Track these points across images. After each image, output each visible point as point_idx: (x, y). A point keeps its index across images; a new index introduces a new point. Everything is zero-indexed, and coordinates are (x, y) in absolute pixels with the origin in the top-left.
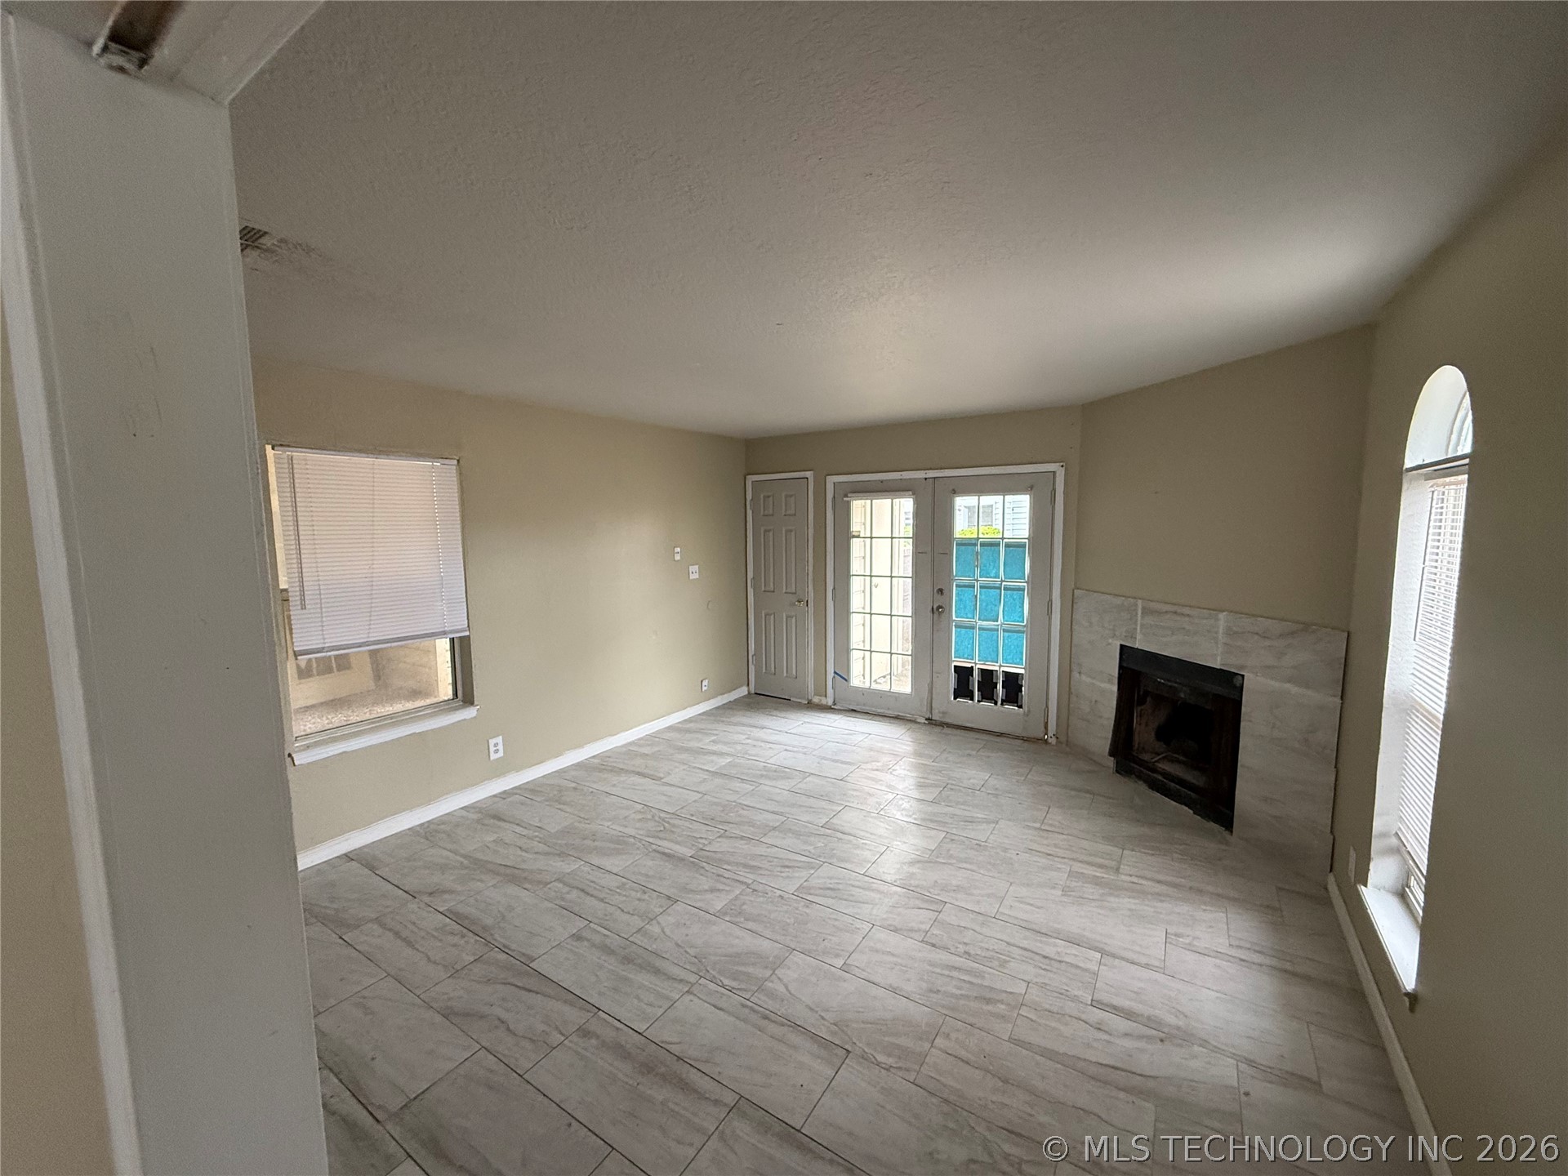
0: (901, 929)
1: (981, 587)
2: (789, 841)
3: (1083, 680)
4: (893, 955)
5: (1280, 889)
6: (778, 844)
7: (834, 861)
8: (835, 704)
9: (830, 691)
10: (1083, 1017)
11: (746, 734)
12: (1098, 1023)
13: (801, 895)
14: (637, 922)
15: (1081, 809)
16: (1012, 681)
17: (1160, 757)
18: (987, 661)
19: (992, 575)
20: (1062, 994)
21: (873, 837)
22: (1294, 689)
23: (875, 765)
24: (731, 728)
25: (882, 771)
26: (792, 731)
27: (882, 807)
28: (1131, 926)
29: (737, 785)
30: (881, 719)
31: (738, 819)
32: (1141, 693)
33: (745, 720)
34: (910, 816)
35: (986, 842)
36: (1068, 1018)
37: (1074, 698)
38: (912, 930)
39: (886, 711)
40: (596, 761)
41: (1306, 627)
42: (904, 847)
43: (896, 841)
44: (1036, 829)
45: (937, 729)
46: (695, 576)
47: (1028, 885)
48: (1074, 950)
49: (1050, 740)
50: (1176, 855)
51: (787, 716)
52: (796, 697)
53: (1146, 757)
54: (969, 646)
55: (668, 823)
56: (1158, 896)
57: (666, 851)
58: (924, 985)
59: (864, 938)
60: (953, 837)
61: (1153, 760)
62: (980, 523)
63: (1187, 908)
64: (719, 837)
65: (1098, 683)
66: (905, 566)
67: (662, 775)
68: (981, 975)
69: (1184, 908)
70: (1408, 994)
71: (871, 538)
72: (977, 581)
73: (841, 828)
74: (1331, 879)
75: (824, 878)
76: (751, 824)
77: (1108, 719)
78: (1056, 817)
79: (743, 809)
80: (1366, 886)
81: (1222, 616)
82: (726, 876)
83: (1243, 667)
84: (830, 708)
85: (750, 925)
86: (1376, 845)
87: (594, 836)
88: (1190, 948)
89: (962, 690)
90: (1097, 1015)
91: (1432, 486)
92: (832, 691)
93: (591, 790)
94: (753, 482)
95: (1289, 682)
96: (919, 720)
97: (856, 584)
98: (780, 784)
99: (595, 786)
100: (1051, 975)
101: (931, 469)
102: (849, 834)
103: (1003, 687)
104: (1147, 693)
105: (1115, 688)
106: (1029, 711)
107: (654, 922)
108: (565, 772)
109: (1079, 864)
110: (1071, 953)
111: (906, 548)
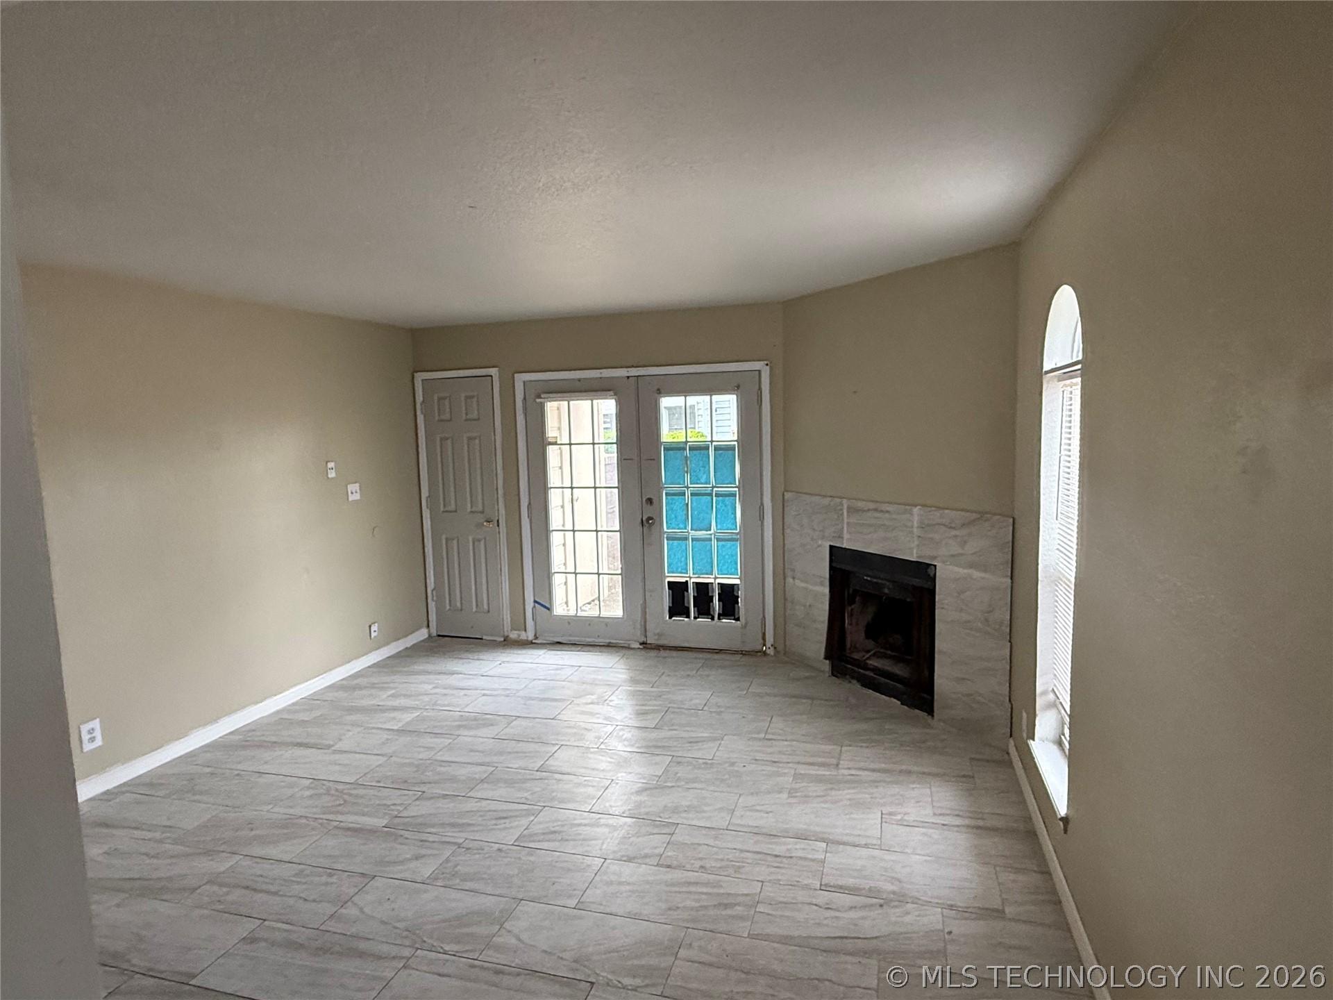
0: (634, 858)
1: (692, 494)
2: (501, 792)
3: (797, 585)
4: (629, 884)
5: (972, 759)
6: (489, 796)
7: (555, 803)
8: (536, 638)
9: (530, 623)
10: (814, 901)
11: (433, 683)
12: (827, 904)
13: (522, 844)
14: (328, 909)
15: (801, 714)
16: (729, 593)
17: (870, 654)
18: (701, 574)
19: (703, 481)
20: (794, 886)
21: (595, 772)
22: (977, 574)
23: (590, 698)
24: (412, 679)
25: (598, 704)
26: (490, 673)
27: (602, 740)
28: (851, 813)
29: (429, 741)
30: (591, 649)
31: (437, 778)
32: (851, 592)
33: (430, 667)
34: (632, 746)
35: (712, 759)
36: (800, 905)
37: (789, 605)
38: (646, 856)
39: (596, 640)
40: (237, 737)
41: (982, 515)
42: (631, 778)
43: (621, 773)
44: (760, 740)
45: (653, 653)
46: (357, 497)
47: (757, 793)
48: (802, 844)
49: (768, 651)
50: (886, 745)
51: (481, 657)
52: (487, 635)
53: (856, 656)
54: (683, 559)
55: (350, 795)
56: (875, 783)
57: (351, 825)
58: (664, 906)
59: (596, 874)
60: (679, 759)
61: (864, 658)
62: (688, 426)
63: (897, 790)
64: (417, 799)
65: (811, 587)
66: (610, 476)
67: (332, 743)
68: (717, 885)
69: (895, 789)
70: (1062, 819)
71: (570, 444)
72: (688, 488)
73: (559, 769)
74: (1012, 742)
75: (546, 822)
76: (453, 779)
77: (823, 622)
78: (778, 724)
79: (441, 766)
80: (1034, 740)
81: (916, 510)
82: (431, 839)
83: (934, 558)
84: (532, 643)
85: (468, 885)
86: (1039, 702)
87: (251, 825)
88: (901, 823)
89: (678, 608)
90: (823, 897)
91: (1062, 387)
92: (532, 623)
93: (236, 772)
94: (422, 380)
95: (971, 568)
96: (633, 646)
97: (555, 498)
98: (479, 733)
99: (240, 767)
100: (783, 871)
101: (633, 366)
102: (569, 774)
103: (719, 601)
104: (856, 592)
105: (827, 590)
106: (746, 624)
107: (349, 903)
108: (194, 756)
109: (804, 766)
110: (798, 848)
111: (610, 456)
